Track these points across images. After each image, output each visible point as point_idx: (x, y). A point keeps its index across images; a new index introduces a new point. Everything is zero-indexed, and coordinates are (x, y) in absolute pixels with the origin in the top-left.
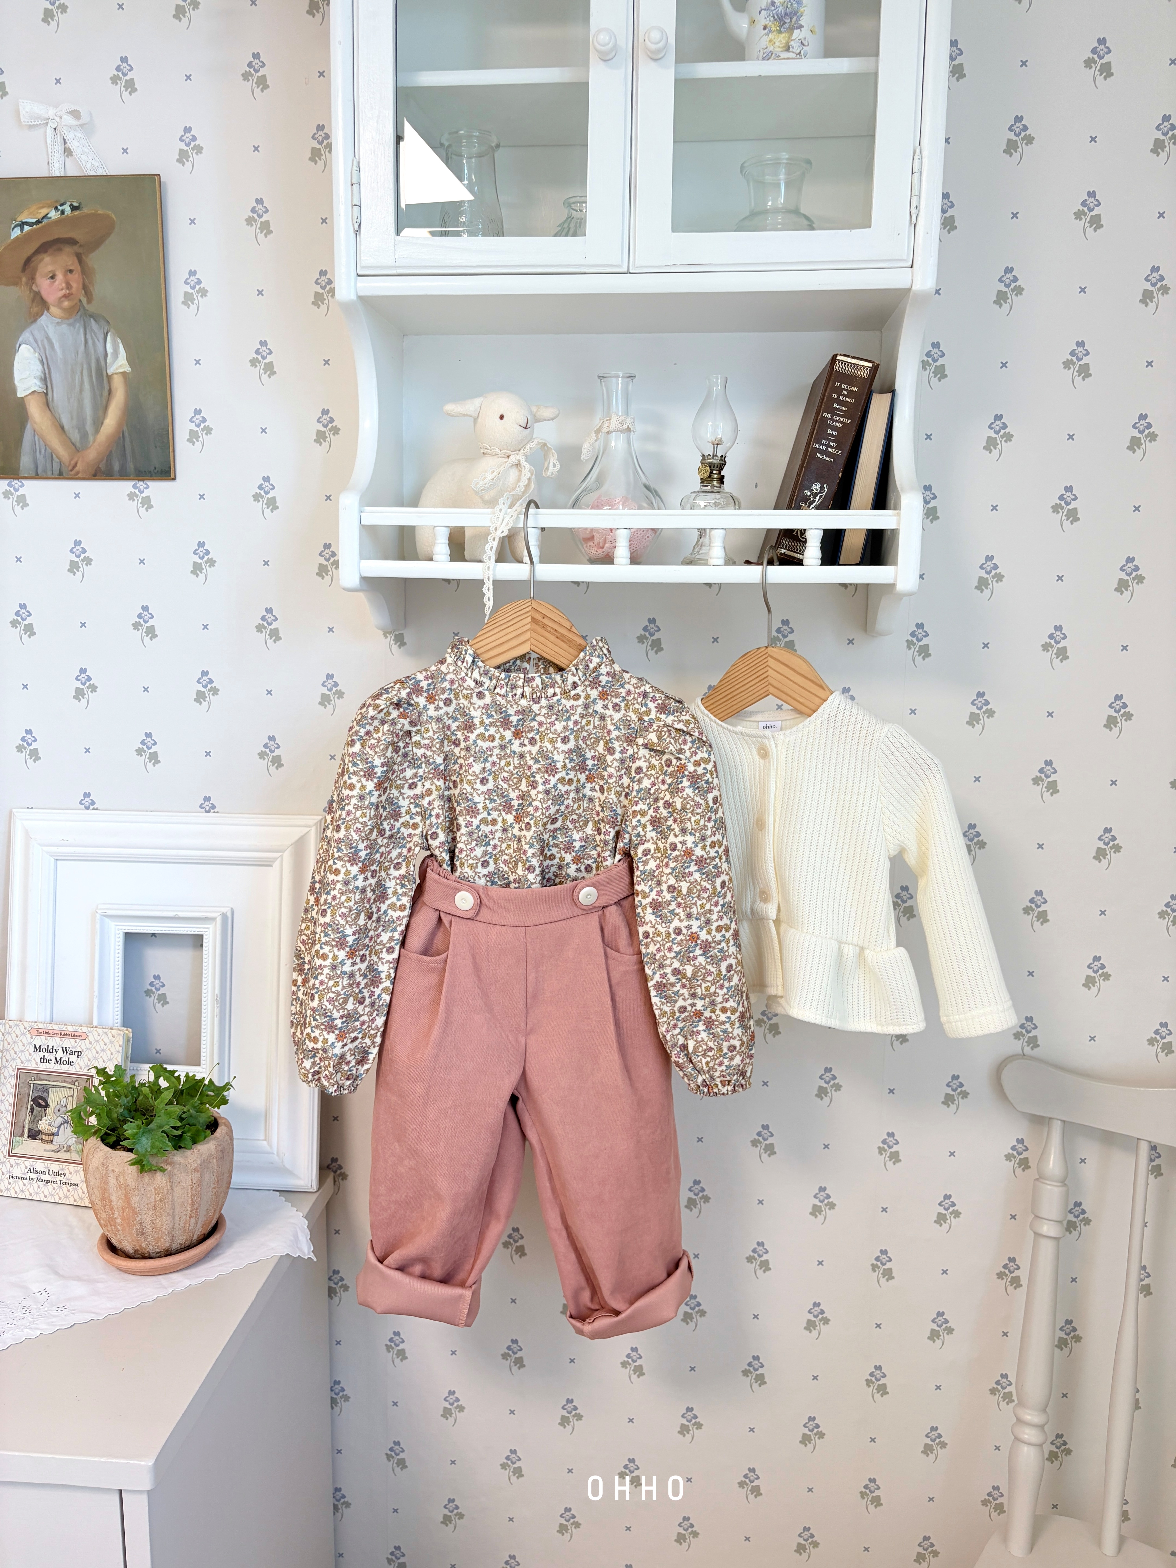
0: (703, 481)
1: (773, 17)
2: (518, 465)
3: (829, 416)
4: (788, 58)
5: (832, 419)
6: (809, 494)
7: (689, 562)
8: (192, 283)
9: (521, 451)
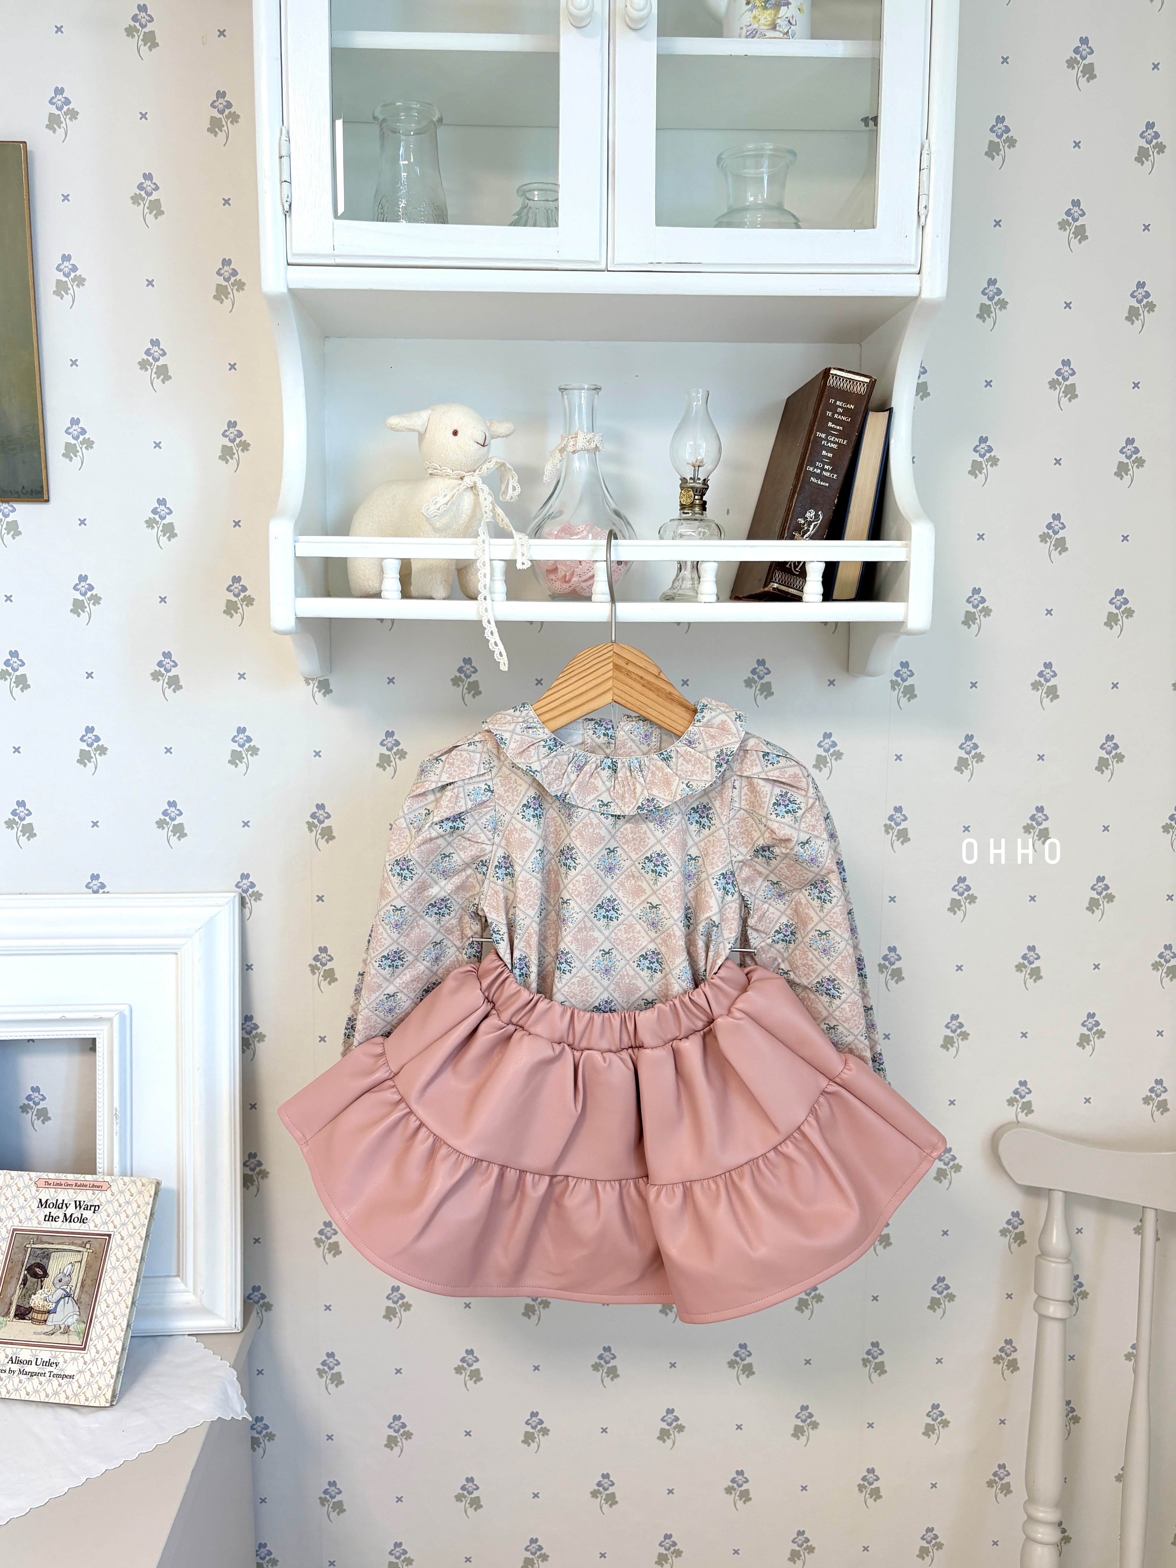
0: (683, 507)
2: (473, 488)
3: (823, 436)
4: (775, 38)
5: (826, 439)
6: (803, 522)
7: (669, 598)
8: (66, 270)
9: (477, 472)
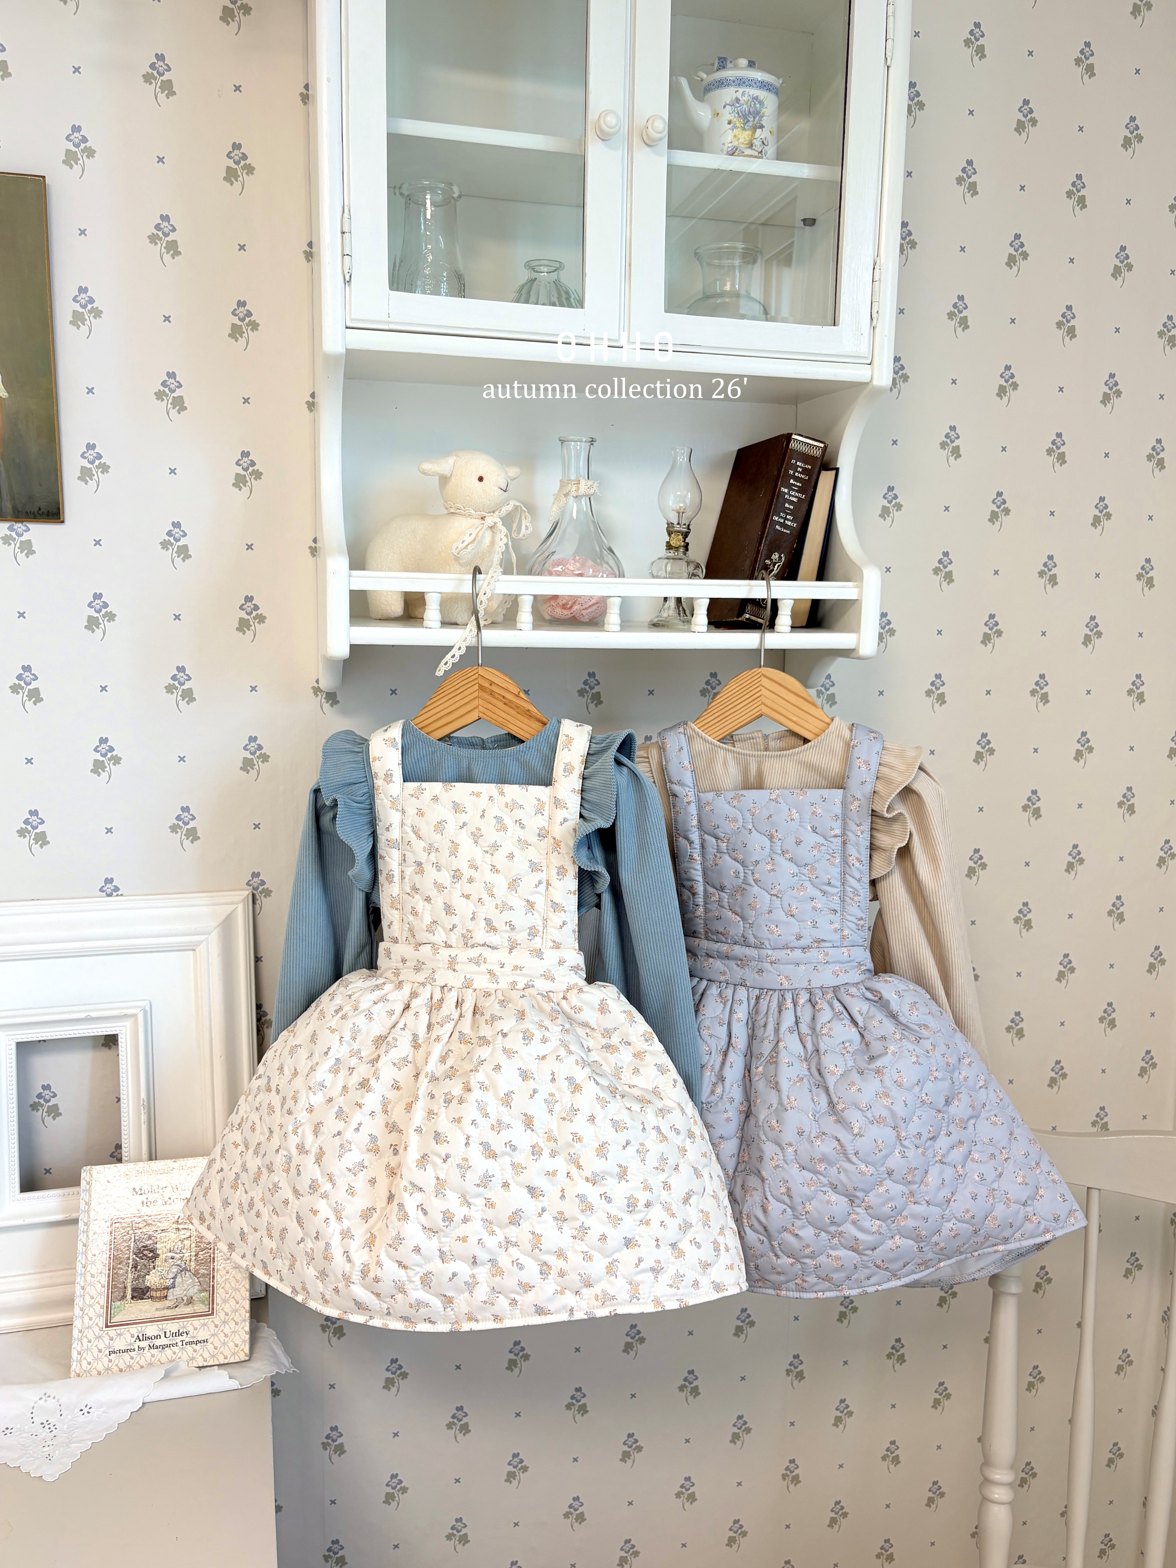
0: (669, 547)
1: (738, 113)
2: (493, 527)
3: (786, 490)
4: (751, 156)
5: (788, 493)
6: (769, 564)
7: (656, 627)
8: (83, 301)
9: (497, 513)
